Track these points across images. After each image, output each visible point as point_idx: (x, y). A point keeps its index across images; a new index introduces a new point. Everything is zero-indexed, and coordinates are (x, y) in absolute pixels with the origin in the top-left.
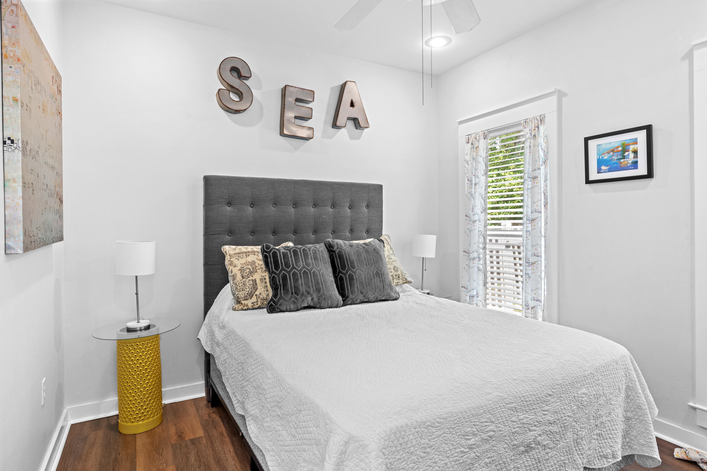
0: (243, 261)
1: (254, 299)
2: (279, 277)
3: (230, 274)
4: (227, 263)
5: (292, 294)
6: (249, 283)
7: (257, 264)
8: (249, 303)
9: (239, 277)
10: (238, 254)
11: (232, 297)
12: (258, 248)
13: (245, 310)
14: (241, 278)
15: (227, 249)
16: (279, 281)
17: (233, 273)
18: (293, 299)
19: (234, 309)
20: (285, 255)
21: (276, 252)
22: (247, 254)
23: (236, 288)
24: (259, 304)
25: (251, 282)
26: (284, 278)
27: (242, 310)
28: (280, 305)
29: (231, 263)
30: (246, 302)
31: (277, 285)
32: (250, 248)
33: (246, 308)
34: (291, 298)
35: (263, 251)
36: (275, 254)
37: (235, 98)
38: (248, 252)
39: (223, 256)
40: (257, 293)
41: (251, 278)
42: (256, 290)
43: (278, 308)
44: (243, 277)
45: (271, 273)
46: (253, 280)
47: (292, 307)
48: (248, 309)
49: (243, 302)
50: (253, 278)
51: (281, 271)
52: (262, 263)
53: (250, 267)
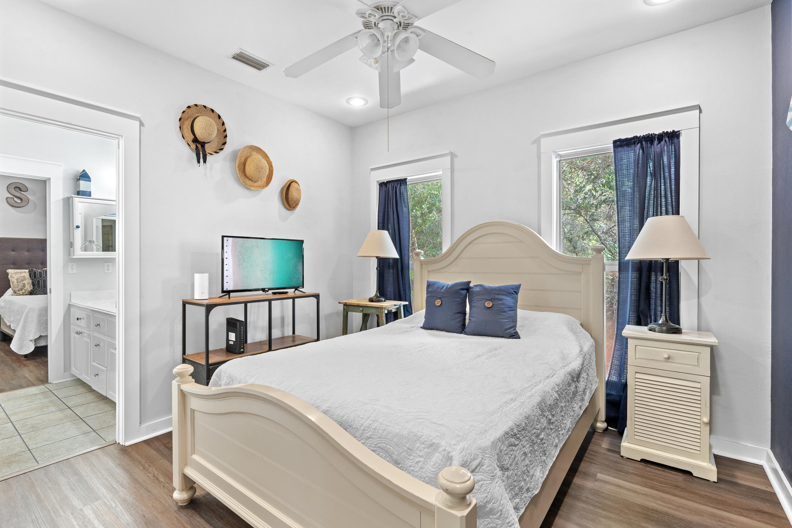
0: (17, 276)
1: (23, 291)
2: (36, 282)
3: (11, 281)
4: (9, 277)
5: (42, 287)
6: (21, 285)
7: (26, 277)
8: (21, 292)
9: (15, 282)
10: (16, 273)
11: (12, 291)
12: (27, 271)
13: (18, 295)
14: (17, 283)
15: (9, 271)
16: (36, 283)
17: (13, 281)
18: (42, 290)
19: (13, 295)
20: (40, 273)
21: (36, 272)
22: (21, 273)
23: (14, 287)
24: (26, 293)
25: (22, 284)
26: (39, 281)
27: (17, 295)
28: (36, 292)
29: (12, 277)
30: (19, 292)
31: (34, 284)
32: (23, 271)
33: (19, 294)
34: (41, 289)
35: (29, 271)
36: (35, 273)
37: (19, 201)
38: (22, 272)
39: (8, 274)
40: (25, 288)
41: (22, 283)
42: (25, 287)
43: (34, 293)
44: (18, 282)
45: (32, 279)
46: (23, 284)
47: (42, 293)
48: (20, 295)
49: (17, 292)
50: (24, 283)
51: (37, 279)
52: (29, 276)
53: (22, 278)
